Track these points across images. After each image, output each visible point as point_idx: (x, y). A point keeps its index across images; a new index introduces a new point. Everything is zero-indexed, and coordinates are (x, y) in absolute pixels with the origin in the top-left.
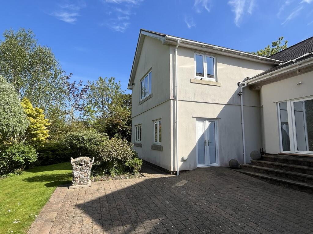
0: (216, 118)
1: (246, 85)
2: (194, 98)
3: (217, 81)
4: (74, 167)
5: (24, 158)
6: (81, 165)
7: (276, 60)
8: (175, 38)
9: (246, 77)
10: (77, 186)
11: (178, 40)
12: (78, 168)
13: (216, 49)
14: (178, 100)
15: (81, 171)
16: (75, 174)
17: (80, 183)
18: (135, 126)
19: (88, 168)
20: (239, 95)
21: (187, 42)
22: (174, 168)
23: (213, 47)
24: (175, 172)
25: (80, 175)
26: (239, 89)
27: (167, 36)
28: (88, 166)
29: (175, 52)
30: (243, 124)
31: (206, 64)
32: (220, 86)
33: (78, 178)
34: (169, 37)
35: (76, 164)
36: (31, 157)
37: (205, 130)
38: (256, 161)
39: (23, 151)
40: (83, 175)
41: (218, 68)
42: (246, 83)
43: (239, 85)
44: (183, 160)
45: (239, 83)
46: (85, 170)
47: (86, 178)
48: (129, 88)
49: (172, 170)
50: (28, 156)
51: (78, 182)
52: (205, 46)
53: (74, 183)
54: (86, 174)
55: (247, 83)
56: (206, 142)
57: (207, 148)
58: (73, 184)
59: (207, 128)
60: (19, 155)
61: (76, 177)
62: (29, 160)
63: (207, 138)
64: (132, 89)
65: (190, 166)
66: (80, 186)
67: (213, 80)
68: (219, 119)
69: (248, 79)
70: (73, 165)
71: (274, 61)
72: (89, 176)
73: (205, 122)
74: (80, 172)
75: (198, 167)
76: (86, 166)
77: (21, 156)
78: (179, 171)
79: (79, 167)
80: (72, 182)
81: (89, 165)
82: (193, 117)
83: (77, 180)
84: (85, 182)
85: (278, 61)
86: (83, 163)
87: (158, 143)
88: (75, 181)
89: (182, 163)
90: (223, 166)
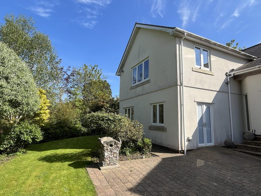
0: (211, 103)
1: (232, 75)
2: (195, 84)
3: (211, 70)
4: (105, 148)
5: (32, 137)
6: (111, 145)
7: (253, 56)
8: (183, 30)
9: (231, 69)
10: (107, 167)
11: (185, 32)
12: (108, 148)
13: (212, 43)
14: (184, 86)
15: (111, 151)
16: (105, 155)
17: (110, 163)
18: (124, 108)
19: (118, 148)
20: (227, 83)
21: (191, 34)
22: (182, 148)
23: (210, 41)
24: (182, 151)
25: (110, 156)
26: (227, 79)
27: (177, 28)
28: (117, 147)
29: (180, 42)
30: (231, 109)
31: (203, 55)
32: (213, 75)
33: (108, 159)
34: (179, 29)
35: (107, 144)
36: (39, 136)
37: (203, 113)
38: (251, 141)
39: (30, 130)
40: (113, 156)
41: (212, 59)
42: (232, 73)
43: (226, 75)
44: (189, 140)
45: (227, 73)
46: (115, 151)
47: (115, 158)
48: (118, 74)
49: (180, 149)
50: (36, 135)
51: (108, 163)
52: (204, 39)
53: (105, 164)
54: (115, 155)
55: (234, 74)
56: (204, 124)
57: (205, 129)
58: (103, 165)
59: (204, 112)
60: (27, 134)
61: (106, 157)
62: (36, 139)
63: (204, 121)
64: (120, 75)
65: (194, 145)
66: (110, 166)
67: (208, 69)
68: (214, 104)
69: (233, 70)
70: (105, 146)
71: (251, 56)
72: (118, 157)
73: (203, 106)
74: (110, 153)
75: (199, 146)
76: (116, 147)
77: (28, 135)
78: (186, 150)
79: (110, 147)
80: (103, 163)
81: (119, 145)
82: (195, 102)
83: (107, 160)
84: (115, 162)
85: (254, 57)
86: (114, 144)
87: (158, 124)
88: (105, 162)
89: (188, 142)
90: (217, 145)
